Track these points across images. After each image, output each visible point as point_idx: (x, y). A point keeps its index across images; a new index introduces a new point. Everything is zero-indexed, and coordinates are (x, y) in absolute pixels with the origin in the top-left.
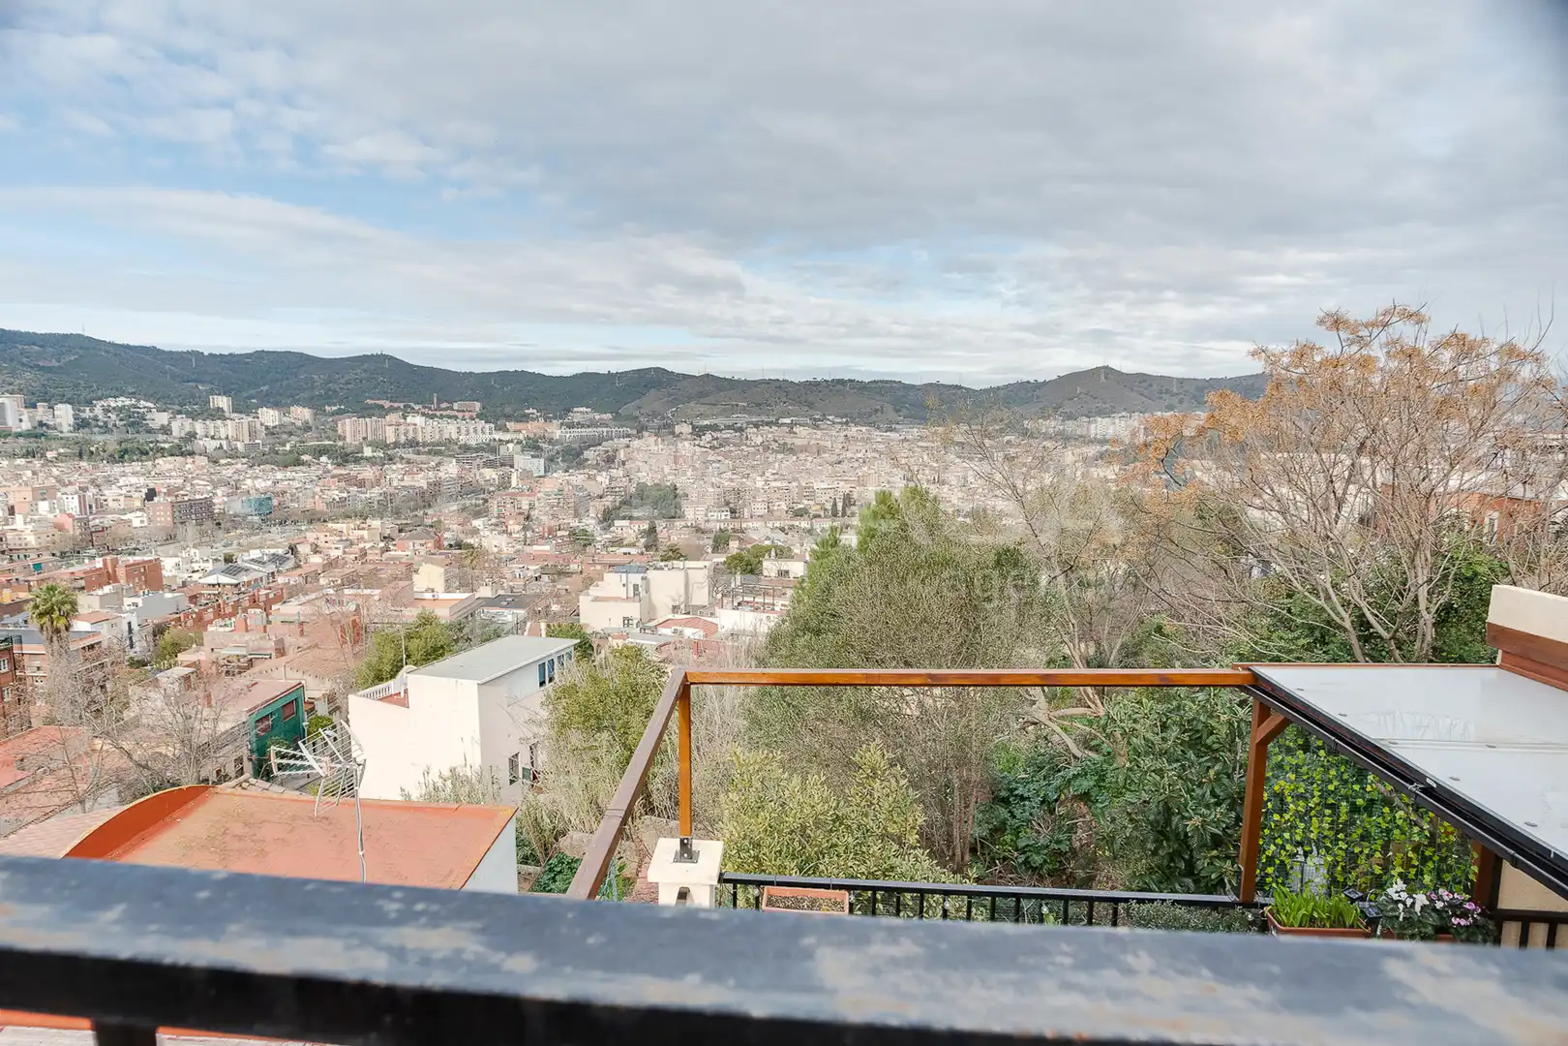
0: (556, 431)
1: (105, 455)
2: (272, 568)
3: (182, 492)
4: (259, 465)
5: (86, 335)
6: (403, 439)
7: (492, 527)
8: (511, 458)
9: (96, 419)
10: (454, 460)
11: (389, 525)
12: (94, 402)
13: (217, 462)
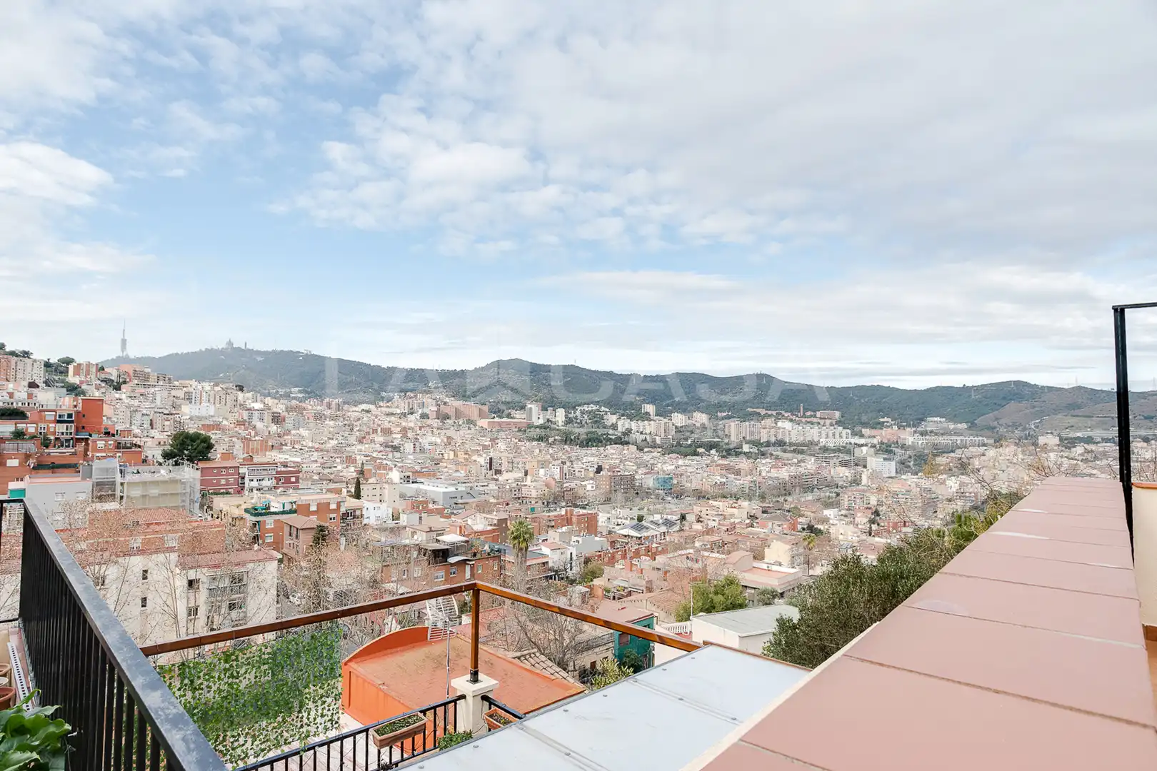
1: (579, 442)
2: (663, 529)
3: (617, 470)
4: (669, 454)
5: (577, 365)
6: (773, 439)
7: (842, 517)
8: (865, 459)
9: (576, 418)
10: (813, 459)
11: (754, 507)
12: (577, 407)
13: (642, 450)
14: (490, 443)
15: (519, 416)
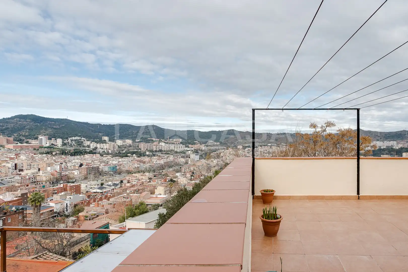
0: (203, 147)
1: (70, 154)
2: (113, 187)
3: (91, 165)
4: (115, 157)
5: (68, 119)
6: (158, 150)
7: (182, 175)
8: (190, 155)
9: (68, 143)
10: (172, 156)
11: (151, 175)
12: (68, 138)
13: (102, 156)
14: (15, 156)
15: (34, 143)
